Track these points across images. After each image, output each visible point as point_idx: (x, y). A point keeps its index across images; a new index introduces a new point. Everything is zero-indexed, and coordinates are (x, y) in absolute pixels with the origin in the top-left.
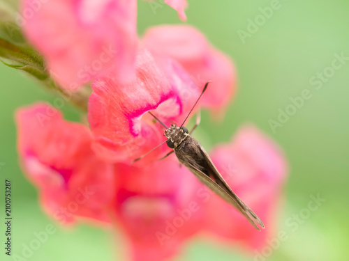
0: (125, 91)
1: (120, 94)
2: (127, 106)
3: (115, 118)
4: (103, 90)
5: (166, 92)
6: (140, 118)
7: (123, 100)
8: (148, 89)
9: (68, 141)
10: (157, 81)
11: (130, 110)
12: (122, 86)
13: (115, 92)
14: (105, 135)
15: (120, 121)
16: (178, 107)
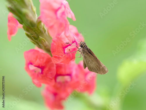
0: (63, 40)
1: (62, 41)
2: (64, 45)
3: (59, 49)
4: (56, 41)
5: (74, 40)
6: (66, 49)
7: (62, 43)
8: (69, 40)
9: (43, 58)
10: (71, 37)
11: (64, 46)
12: (62, 39)
13: (60, 41)
14: (56, 55)
15: (61, 50)
16: (76, 45)
